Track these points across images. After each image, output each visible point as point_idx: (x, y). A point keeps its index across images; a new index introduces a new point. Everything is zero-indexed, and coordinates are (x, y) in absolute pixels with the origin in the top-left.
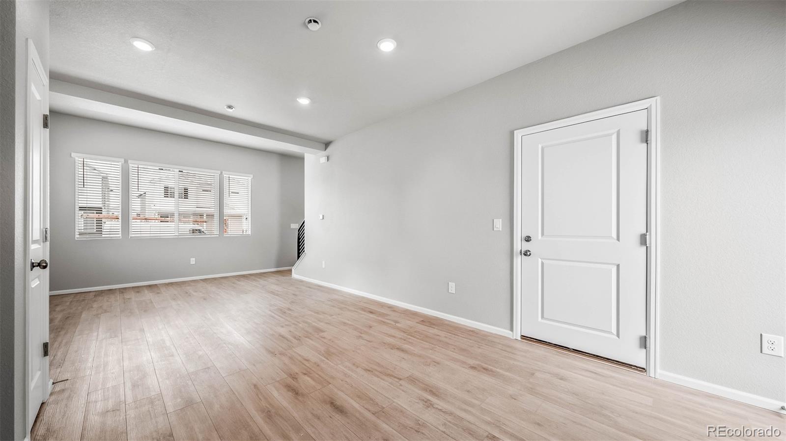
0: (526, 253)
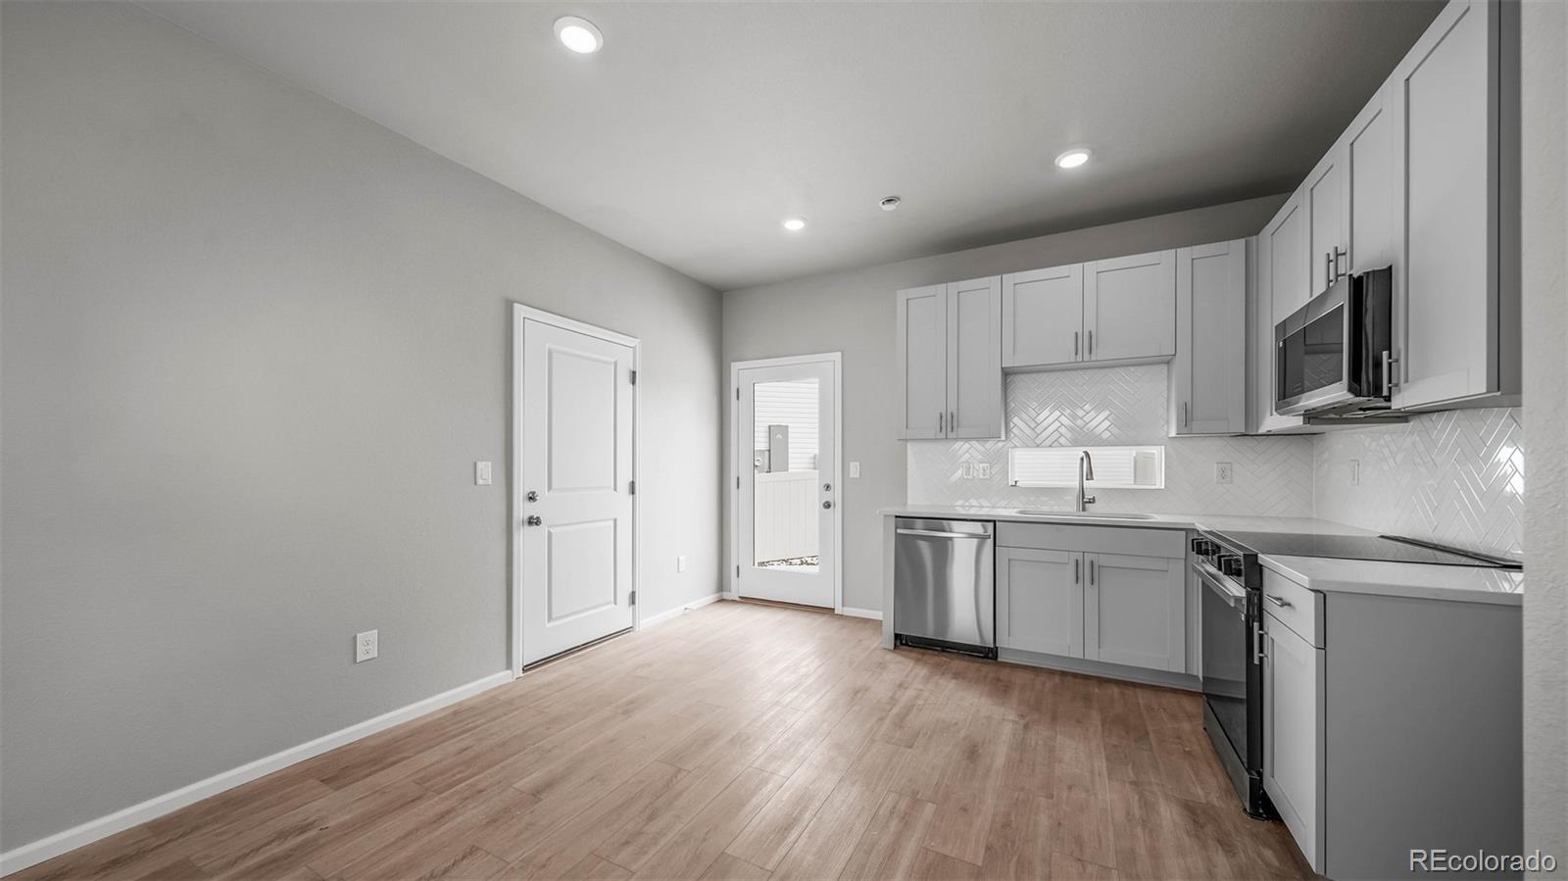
0: (533, 521)
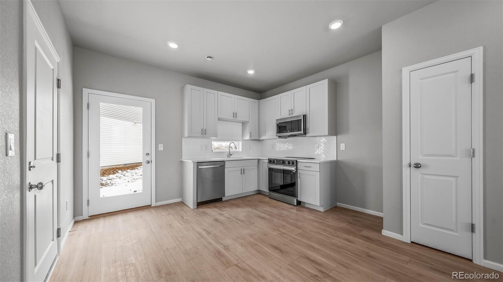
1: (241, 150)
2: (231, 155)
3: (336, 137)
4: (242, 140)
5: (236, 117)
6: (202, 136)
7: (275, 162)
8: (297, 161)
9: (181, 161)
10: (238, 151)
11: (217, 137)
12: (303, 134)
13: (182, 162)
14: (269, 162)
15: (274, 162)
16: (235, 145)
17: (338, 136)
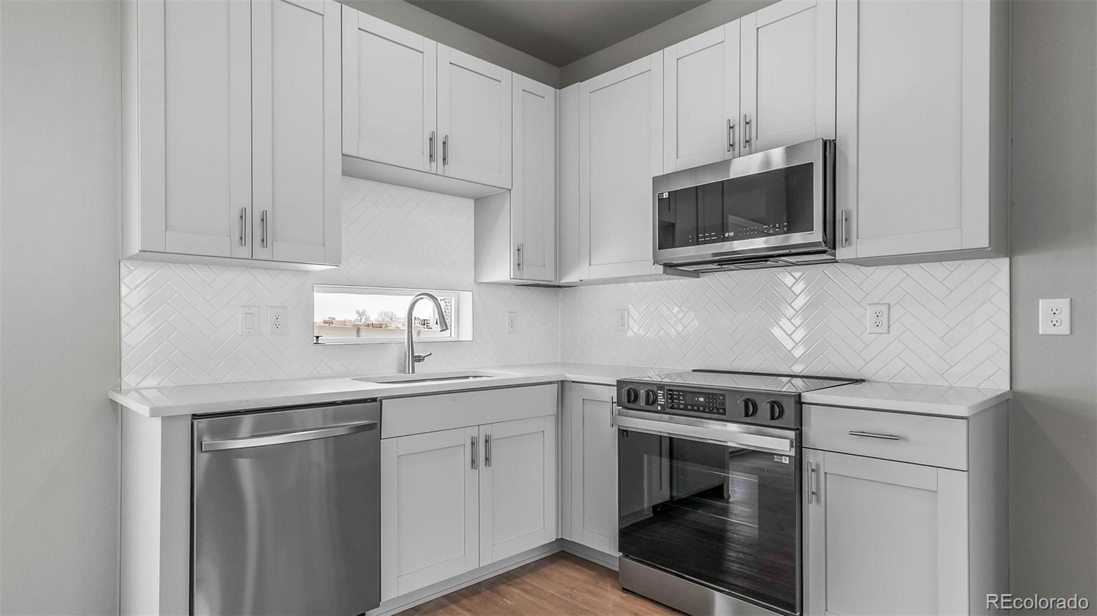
1: (467, 334)
2: (419, 359)
3: (1007, 260)
4: (475, 282)
5: (444, 159)
6: (244, 252)
7: (661, 400)
8: (799, 401)
9: (114, 404)
10: (454, 337)
11: (337, 263)
12: (823, 248)
13: (116, 410)
14: (625, 399)
15: (651, 401)
16: (439, 306)
17: (1021, 259)
